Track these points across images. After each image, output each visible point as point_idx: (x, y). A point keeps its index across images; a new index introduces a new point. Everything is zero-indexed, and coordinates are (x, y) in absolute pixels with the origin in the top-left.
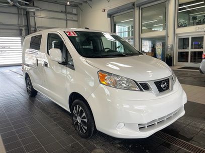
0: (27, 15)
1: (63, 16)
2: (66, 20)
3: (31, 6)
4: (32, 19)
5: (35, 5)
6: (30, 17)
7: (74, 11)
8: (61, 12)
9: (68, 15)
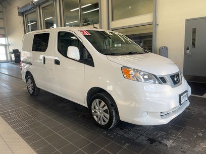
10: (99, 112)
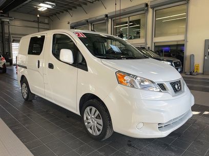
0: (2, 24)
1: (36, 25)
2: (39, 28)
3: (6, 17)
4: (6, 27)
5: (9, 16)
6: (5, 26)
7: (46, 21)
8: (34, 21)
9: (40, 24)
10: (92, 121)
